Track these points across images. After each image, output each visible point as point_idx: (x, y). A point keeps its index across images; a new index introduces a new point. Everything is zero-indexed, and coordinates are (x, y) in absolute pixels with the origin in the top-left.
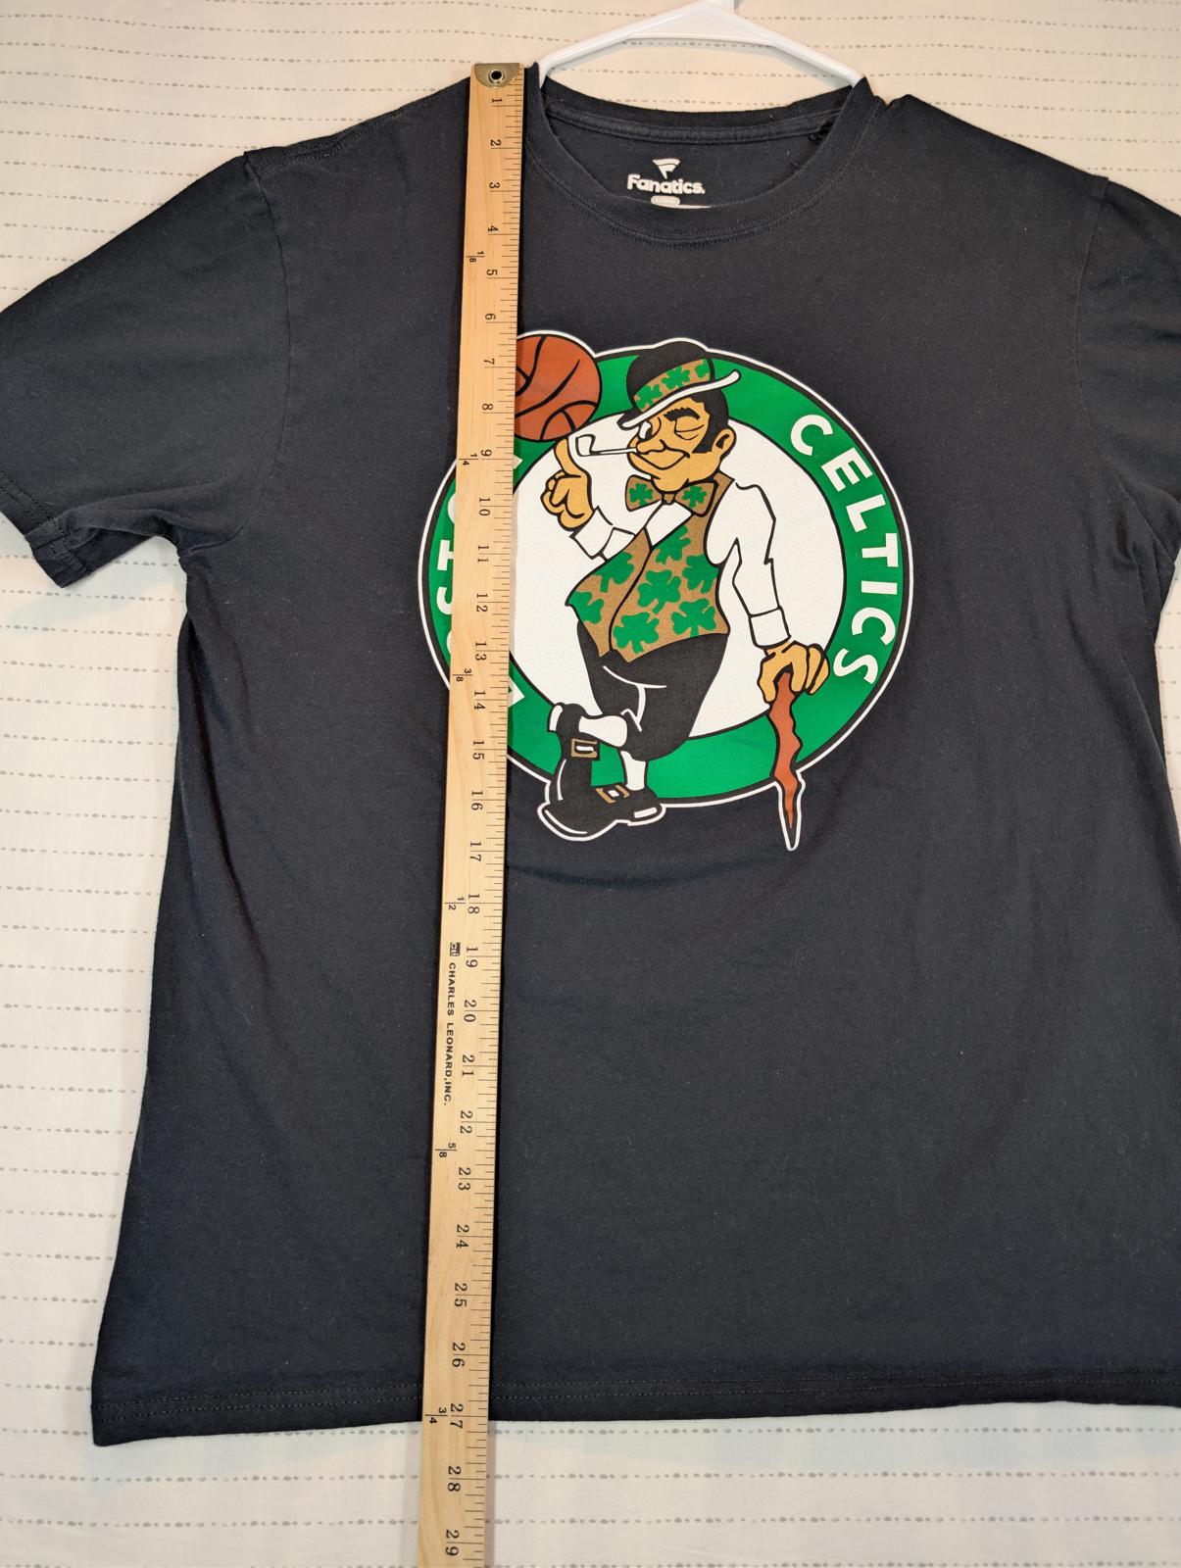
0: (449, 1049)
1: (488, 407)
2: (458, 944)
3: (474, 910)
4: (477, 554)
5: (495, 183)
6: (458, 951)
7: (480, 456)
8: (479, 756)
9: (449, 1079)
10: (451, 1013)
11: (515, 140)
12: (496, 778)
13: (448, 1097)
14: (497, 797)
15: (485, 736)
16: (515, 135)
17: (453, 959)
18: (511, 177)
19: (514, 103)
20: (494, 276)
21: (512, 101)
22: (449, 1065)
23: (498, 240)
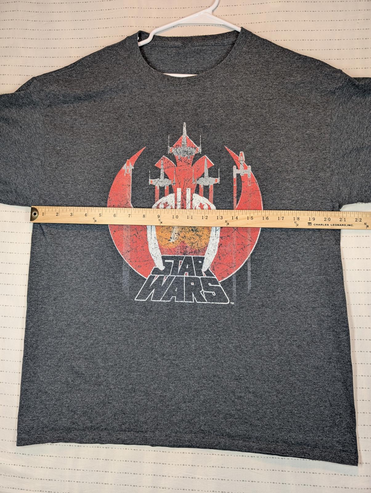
0: (338, 225)
1: (144, 216)
2: (308, 223)
3: (298, 219)
4: (190, 219)
5: (71, 215)
6: (310, 223)
7: (159, 218)
8: (252, 218)
9: (347, 225)
10: (328, 225)
11: (57, 208)
12: (259, 213)
13: (352, 225)
14: (265, 212)
15: (246, 216)
16: (55, 208)
17: (313, 224)
18: (69, 209)
19: (45, 209)
20: (101, 215)
21: (44, 210)
22: (343, 225)
23: (90, 213)
